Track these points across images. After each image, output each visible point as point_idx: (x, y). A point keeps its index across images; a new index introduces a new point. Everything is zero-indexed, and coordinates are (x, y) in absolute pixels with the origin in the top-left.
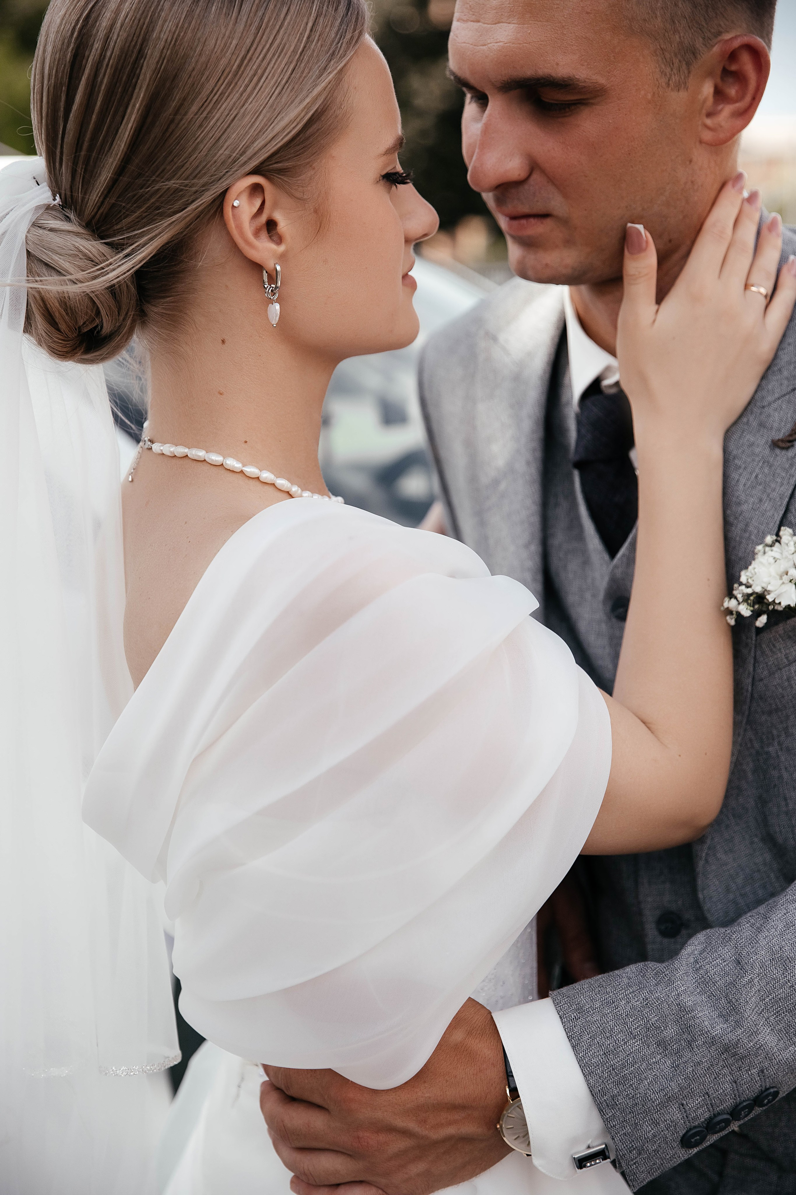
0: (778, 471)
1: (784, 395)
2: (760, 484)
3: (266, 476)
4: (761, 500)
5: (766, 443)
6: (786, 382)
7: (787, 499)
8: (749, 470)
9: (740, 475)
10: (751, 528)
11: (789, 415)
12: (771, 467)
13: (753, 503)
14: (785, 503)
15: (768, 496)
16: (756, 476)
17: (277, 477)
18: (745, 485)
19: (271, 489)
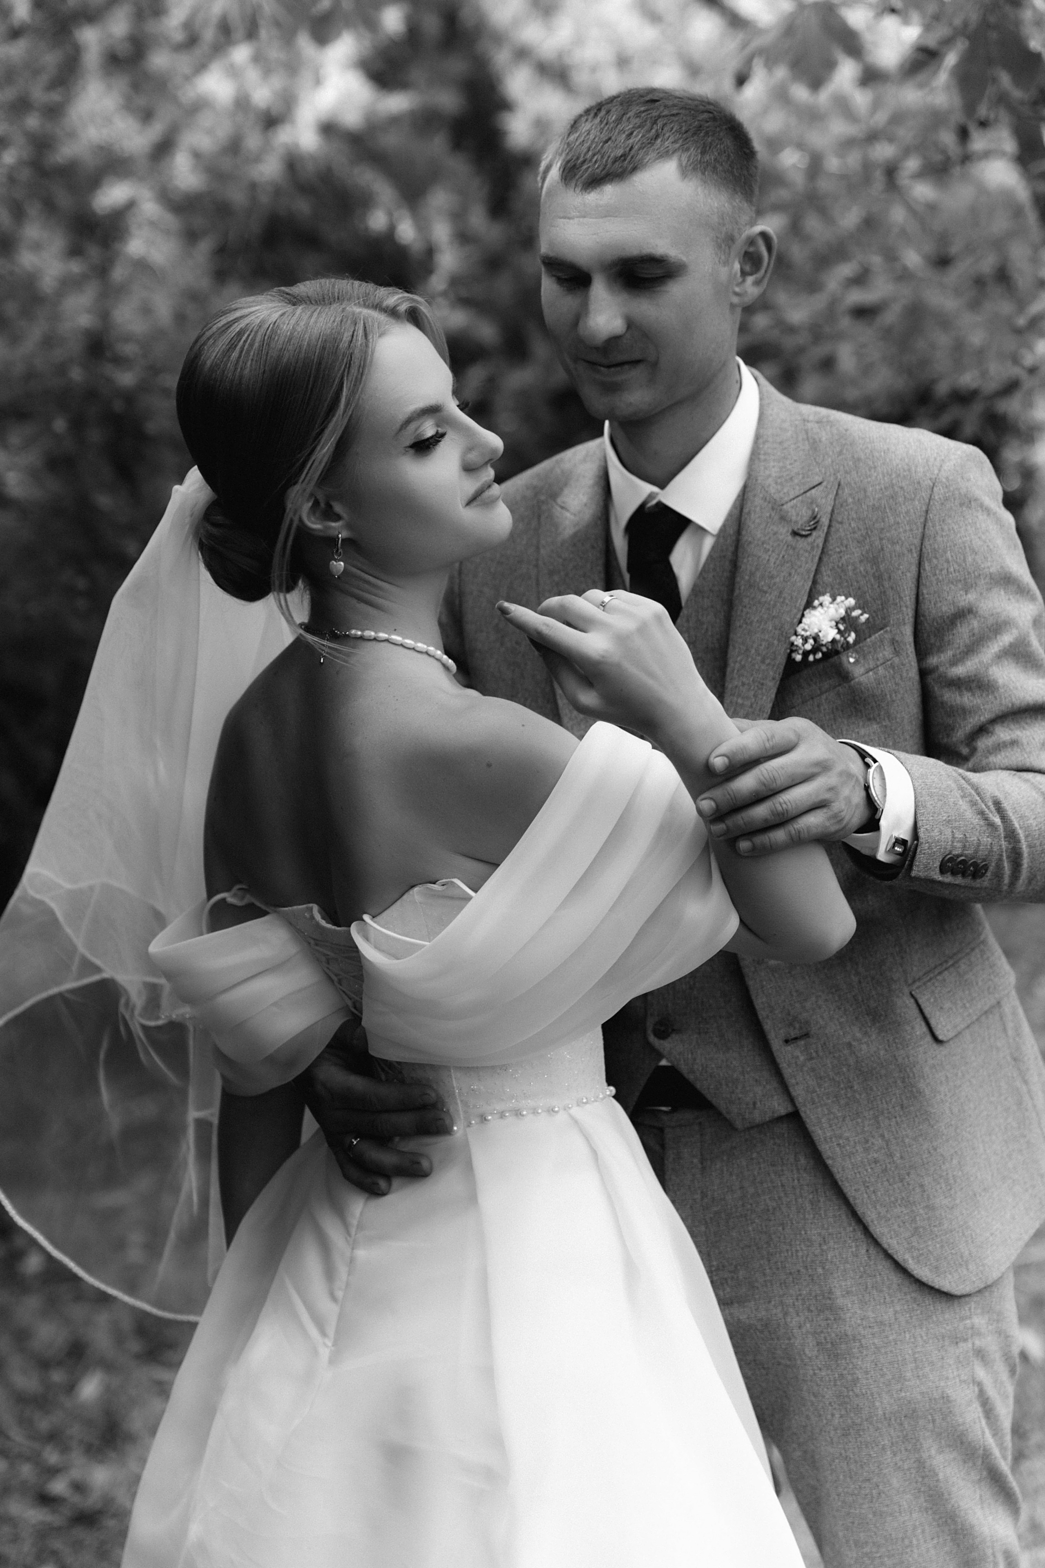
0: (801, 552)
1: (798, 497)
2: (787, 562)
3: (421, 646)
4: (790, 574)
5: (788, 532)
6: (797, 488)
7: (813, 573)
8: (777, 552)
9: (770, 556)
10: (785, 595)
11: (803, 511)
12: (794, 549)
13: (784, 576)
14: (812, 576)
15: (796, 570)
16: (783, 557)
17: (428, 646)
18: (775, 563)
19: (425, 656)
